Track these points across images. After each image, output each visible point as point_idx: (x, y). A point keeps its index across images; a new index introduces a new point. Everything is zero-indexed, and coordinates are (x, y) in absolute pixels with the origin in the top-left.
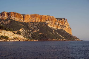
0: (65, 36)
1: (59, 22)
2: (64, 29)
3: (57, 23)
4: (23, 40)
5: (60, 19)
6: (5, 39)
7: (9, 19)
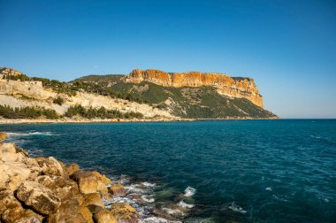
0: (249, 112)
1: (238, 86)
3: (235, 87)
4: (169, 118)
5: (240, 79)
7: (146, 83)
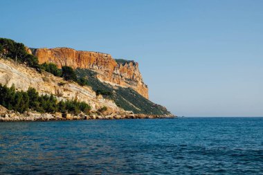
2: (134, 87)
5: (124, 62)
6: (83, 110)
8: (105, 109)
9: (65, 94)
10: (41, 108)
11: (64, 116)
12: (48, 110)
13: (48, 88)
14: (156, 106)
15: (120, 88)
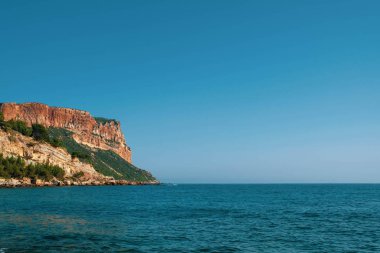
0: (122, 172)
2: (115, 149)
3: (98, 132)
5: (104, 121)
6: (55, 175)
8: (82, 174)
9: (35, 156)
10: (7, 173)
11: (33, 181)
12: (14, 175)
13: (15, 149)
14: (140, 171)
15: (100, 150)
